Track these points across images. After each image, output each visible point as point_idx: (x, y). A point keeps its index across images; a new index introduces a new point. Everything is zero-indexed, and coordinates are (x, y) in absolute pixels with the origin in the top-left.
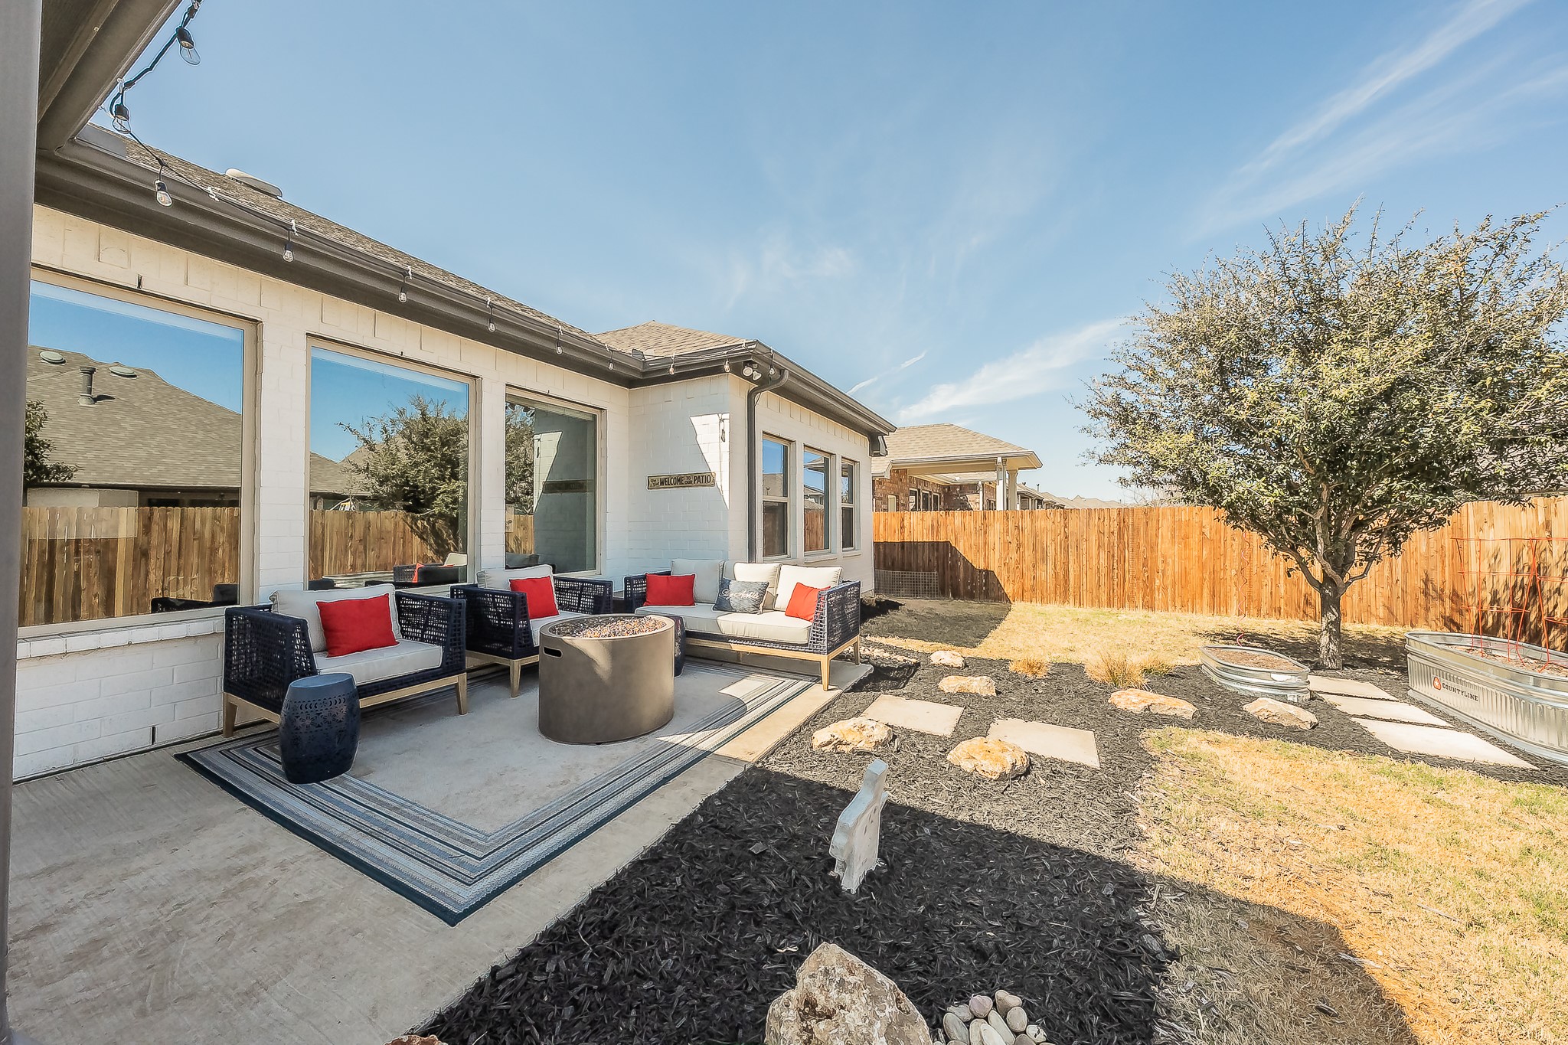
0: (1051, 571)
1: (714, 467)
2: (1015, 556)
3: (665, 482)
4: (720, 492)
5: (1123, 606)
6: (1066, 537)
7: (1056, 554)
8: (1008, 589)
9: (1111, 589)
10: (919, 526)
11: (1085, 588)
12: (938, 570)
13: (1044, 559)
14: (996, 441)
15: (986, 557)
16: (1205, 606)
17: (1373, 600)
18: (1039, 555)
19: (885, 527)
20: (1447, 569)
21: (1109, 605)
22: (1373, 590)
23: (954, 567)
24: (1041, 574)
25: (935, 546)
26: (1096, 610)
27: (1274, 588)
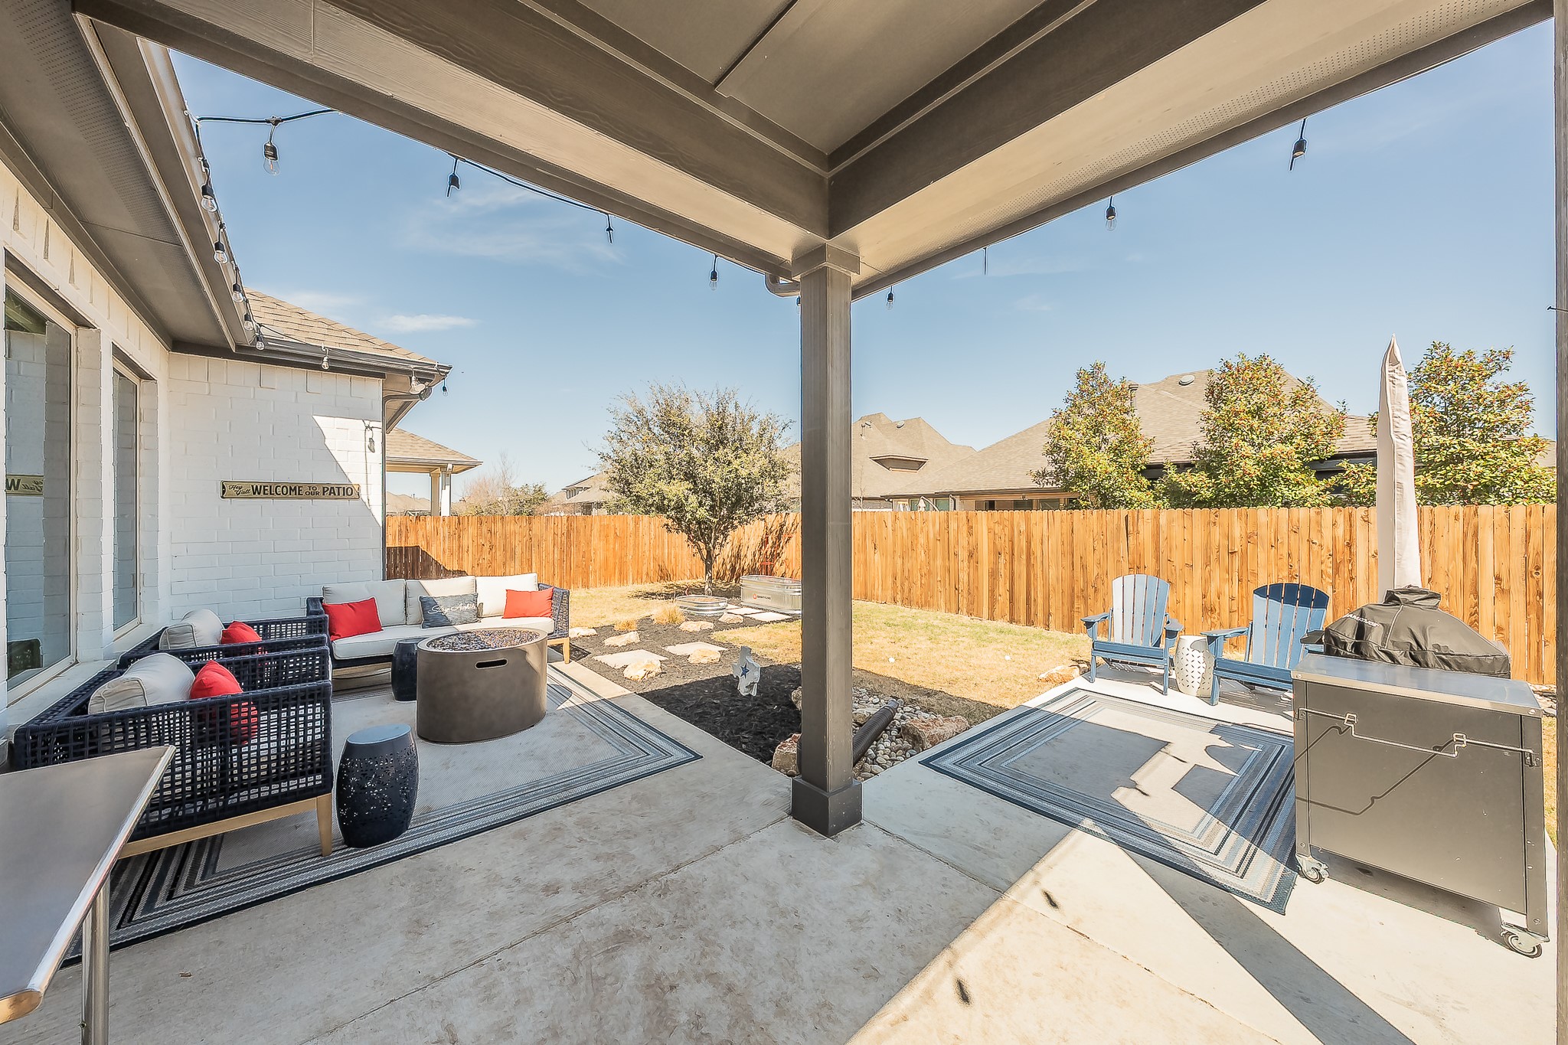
1: (355, 478)
2: (487, 556)
3: (262, 491)
4: (366, 508)
6: (531, 539)
7: (522, 552)
13: (513, 557)
14: (441, 447)
15: (459, 558)
18: (508, 554)
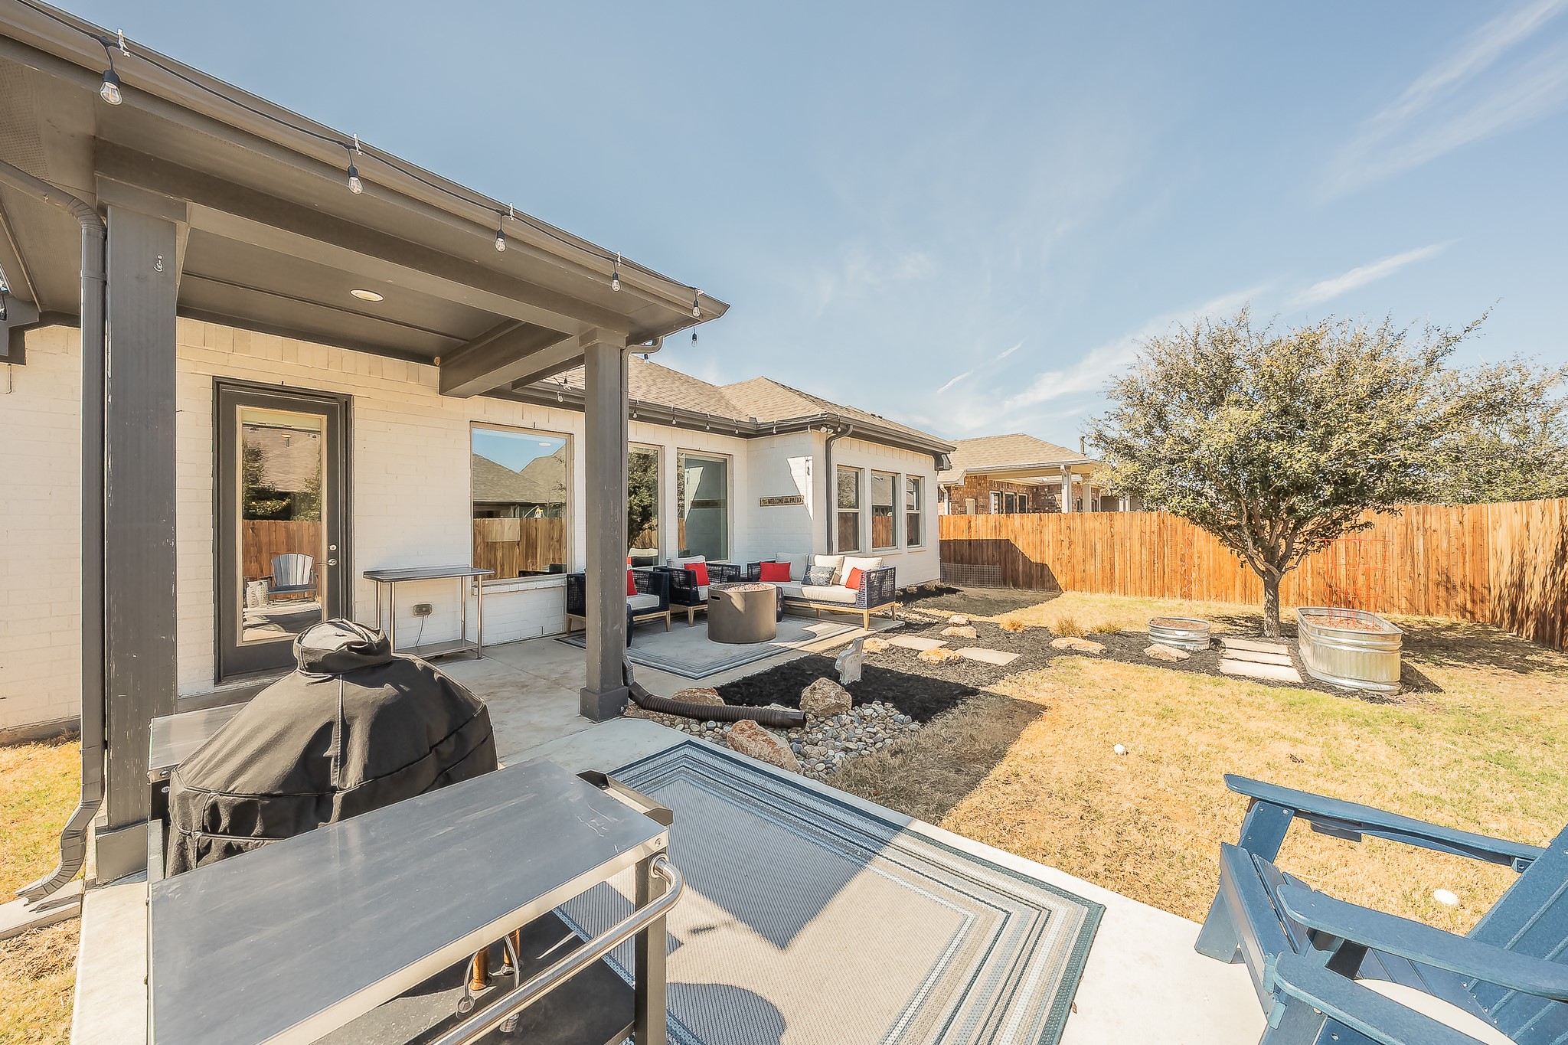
0: (1098, 565)
1: (803, 492)
2: (1067, 552)
3: (771, 502)
4: (807, 508)
5: (1163, 596)
6: (1112, 536)
7: (1104, 550)
8: (1061, 581)
9: (1152, 581)
10: (985, 526)
11: (1129, 580)
12: (1000, 564)
13: (1093, 554)
15: (1042, 553)
16: (1237, 596)
17: (1395, 592)
19: (955, 527)
20: (1467, 564)
21: (1150, 595)
22: (1396, 583)
23: (1014, 562)
24: (1090, 569)
25: (997, 543)
26: (1139, 598)
27: (1301, 581)
